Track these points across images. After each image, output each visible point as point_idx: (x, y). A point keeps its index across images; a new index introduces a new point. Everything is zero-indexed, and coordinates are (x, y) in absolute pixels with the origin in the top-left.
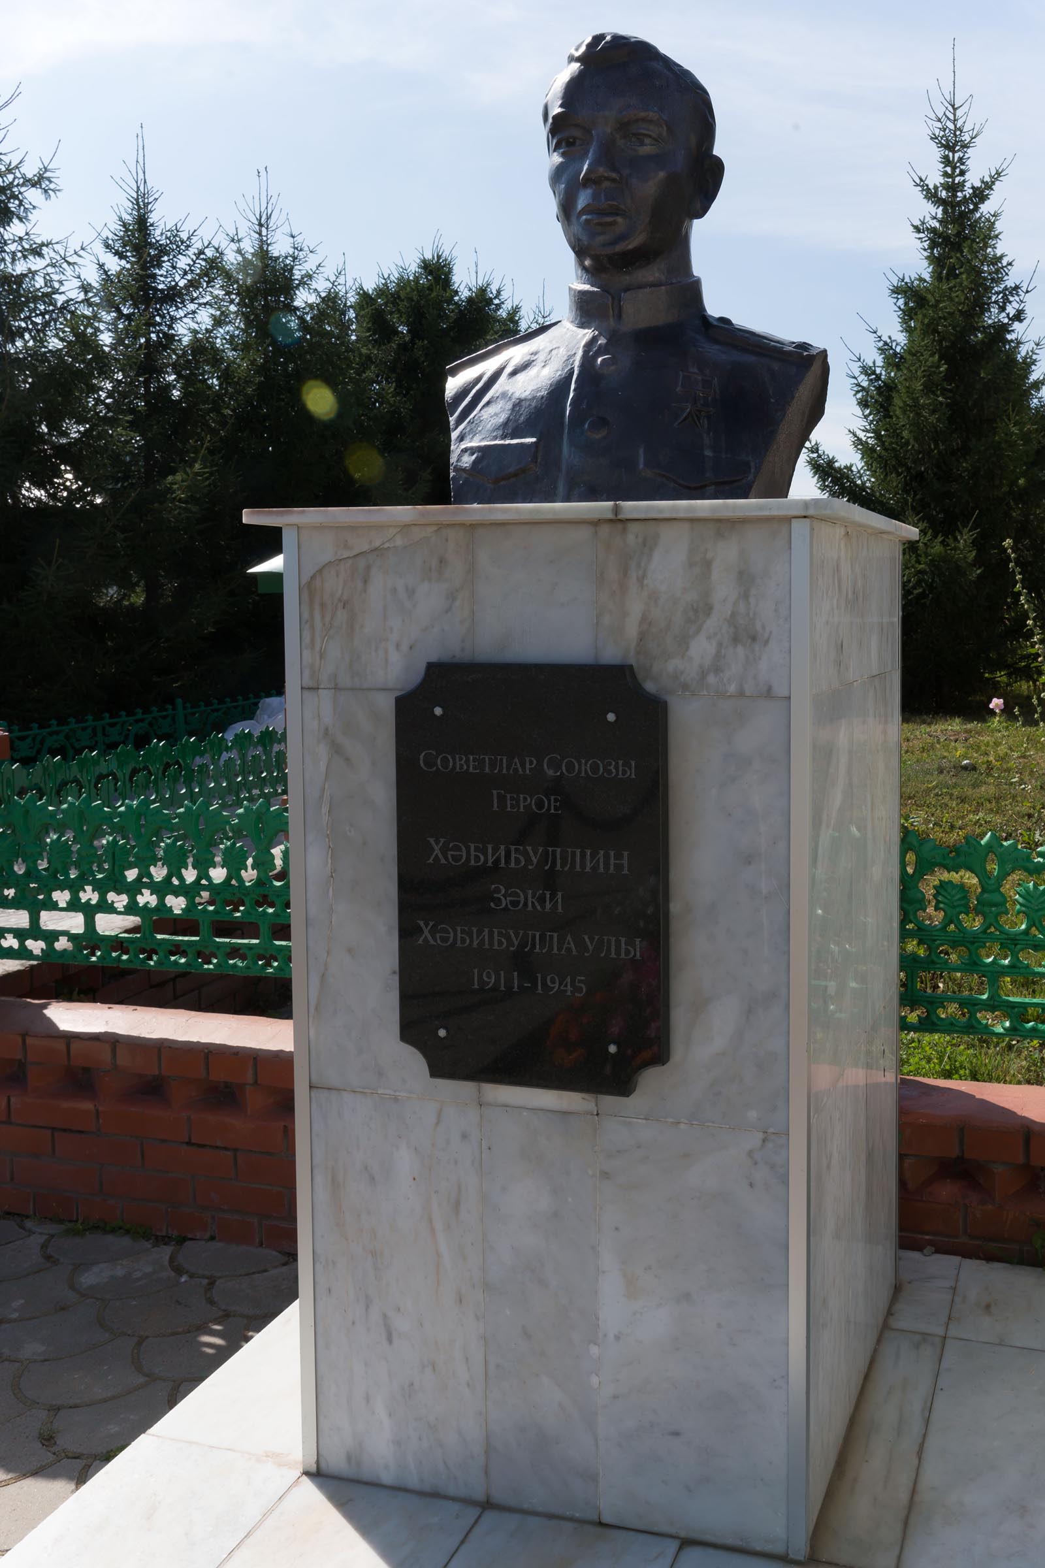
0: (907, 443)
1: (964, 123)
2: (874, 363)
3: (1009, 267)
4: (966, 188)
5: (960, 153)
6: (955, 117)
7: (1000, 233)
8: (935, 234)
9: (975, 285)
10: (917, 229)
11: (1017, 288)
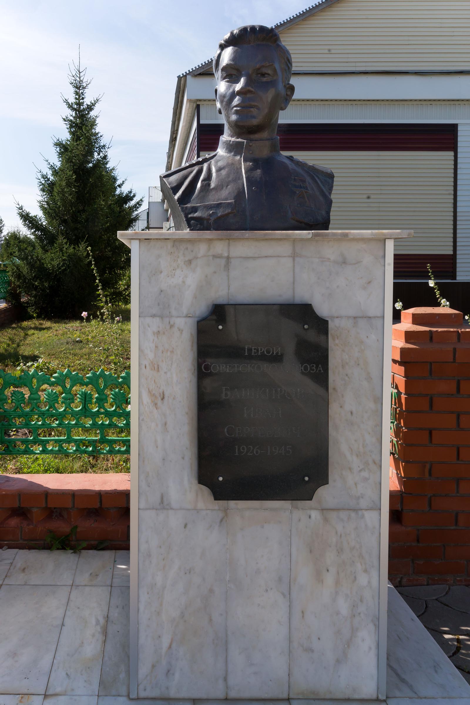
0: (60, 207)
1: (83, 79)
2: (47, 173)
3: (101, 137)
4: (84, 105)
5: (82, 90)
6: (80, 76)
7: (97, 124)
8: (72, 122)
9: (87, 144)
10: (64, 120)
11: (104, 146)
